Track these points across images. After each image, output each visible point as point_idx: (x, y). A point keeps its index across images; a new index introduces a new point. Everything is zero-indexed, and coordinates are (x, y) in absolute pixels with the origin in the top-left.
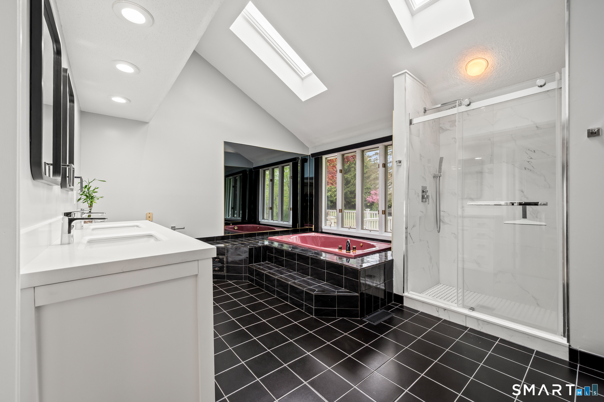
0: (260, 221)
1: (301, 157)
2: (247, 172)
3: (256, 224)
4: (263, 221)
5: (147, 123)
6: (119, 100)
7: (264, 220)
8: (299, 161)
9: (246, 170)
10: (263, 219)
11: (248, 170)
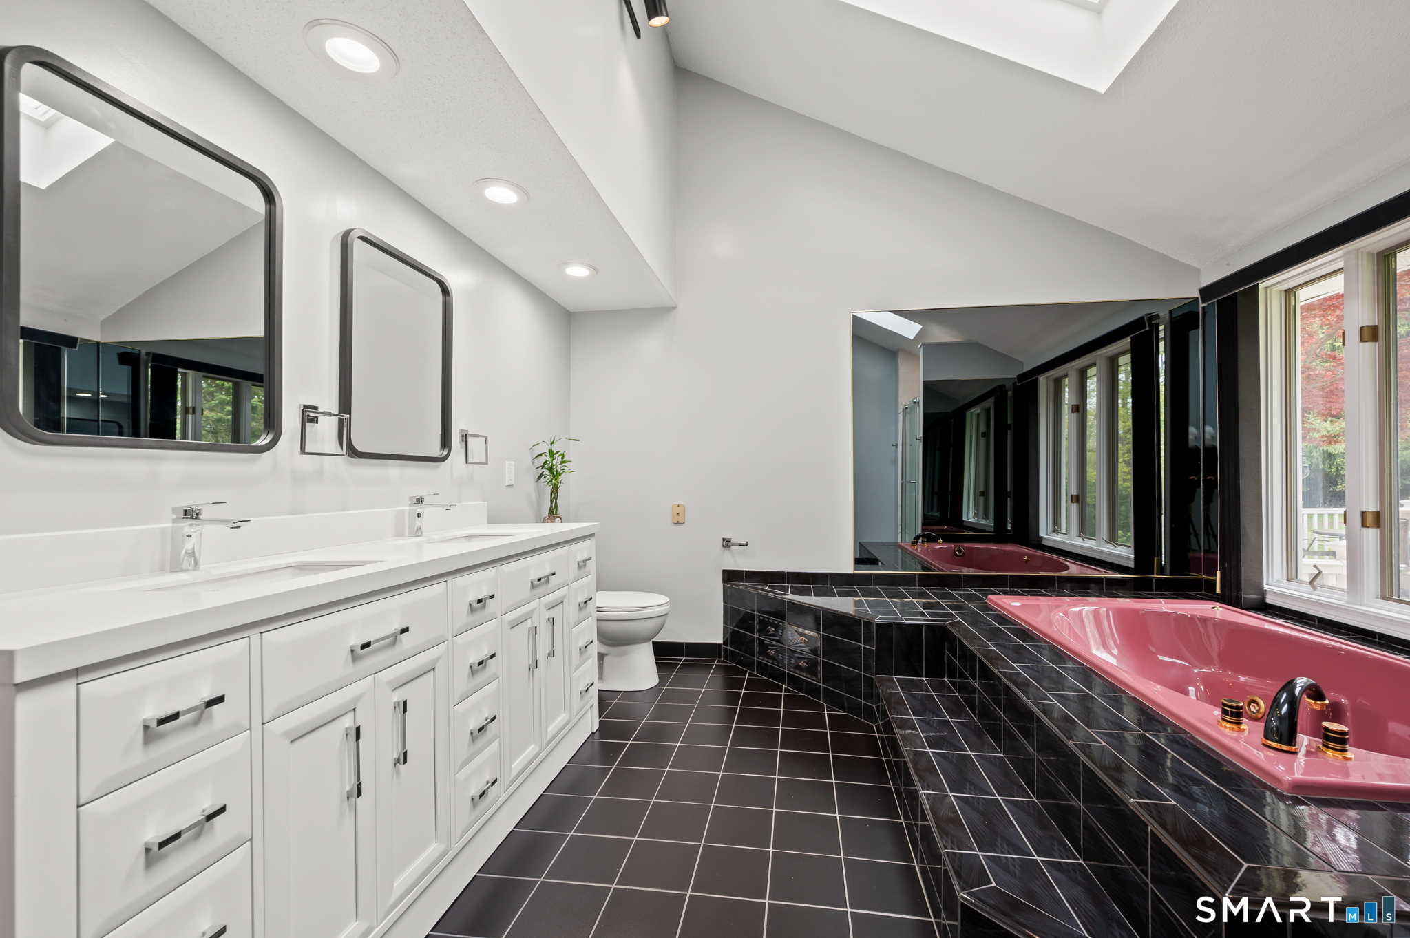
0: (1041, 538)
1: (1171, 312)
2: (1006, 391)
3: (1026, 544)
4: (1054, 537)
5: (673, 308)
6: (578, 271)
7: (1054, 534)
8: (1161, 327)
9: (1004, 386)
10: (1054, 531)
11: (1009, 385)
